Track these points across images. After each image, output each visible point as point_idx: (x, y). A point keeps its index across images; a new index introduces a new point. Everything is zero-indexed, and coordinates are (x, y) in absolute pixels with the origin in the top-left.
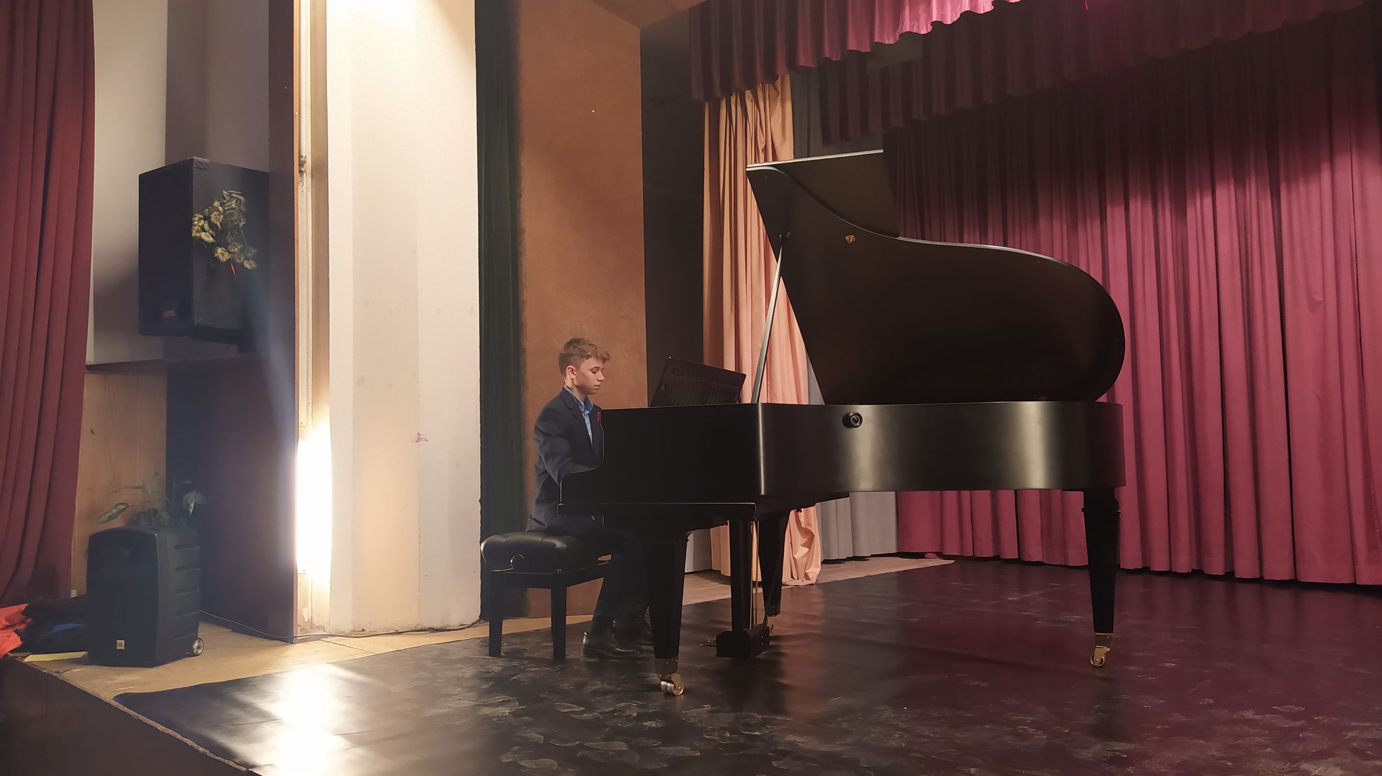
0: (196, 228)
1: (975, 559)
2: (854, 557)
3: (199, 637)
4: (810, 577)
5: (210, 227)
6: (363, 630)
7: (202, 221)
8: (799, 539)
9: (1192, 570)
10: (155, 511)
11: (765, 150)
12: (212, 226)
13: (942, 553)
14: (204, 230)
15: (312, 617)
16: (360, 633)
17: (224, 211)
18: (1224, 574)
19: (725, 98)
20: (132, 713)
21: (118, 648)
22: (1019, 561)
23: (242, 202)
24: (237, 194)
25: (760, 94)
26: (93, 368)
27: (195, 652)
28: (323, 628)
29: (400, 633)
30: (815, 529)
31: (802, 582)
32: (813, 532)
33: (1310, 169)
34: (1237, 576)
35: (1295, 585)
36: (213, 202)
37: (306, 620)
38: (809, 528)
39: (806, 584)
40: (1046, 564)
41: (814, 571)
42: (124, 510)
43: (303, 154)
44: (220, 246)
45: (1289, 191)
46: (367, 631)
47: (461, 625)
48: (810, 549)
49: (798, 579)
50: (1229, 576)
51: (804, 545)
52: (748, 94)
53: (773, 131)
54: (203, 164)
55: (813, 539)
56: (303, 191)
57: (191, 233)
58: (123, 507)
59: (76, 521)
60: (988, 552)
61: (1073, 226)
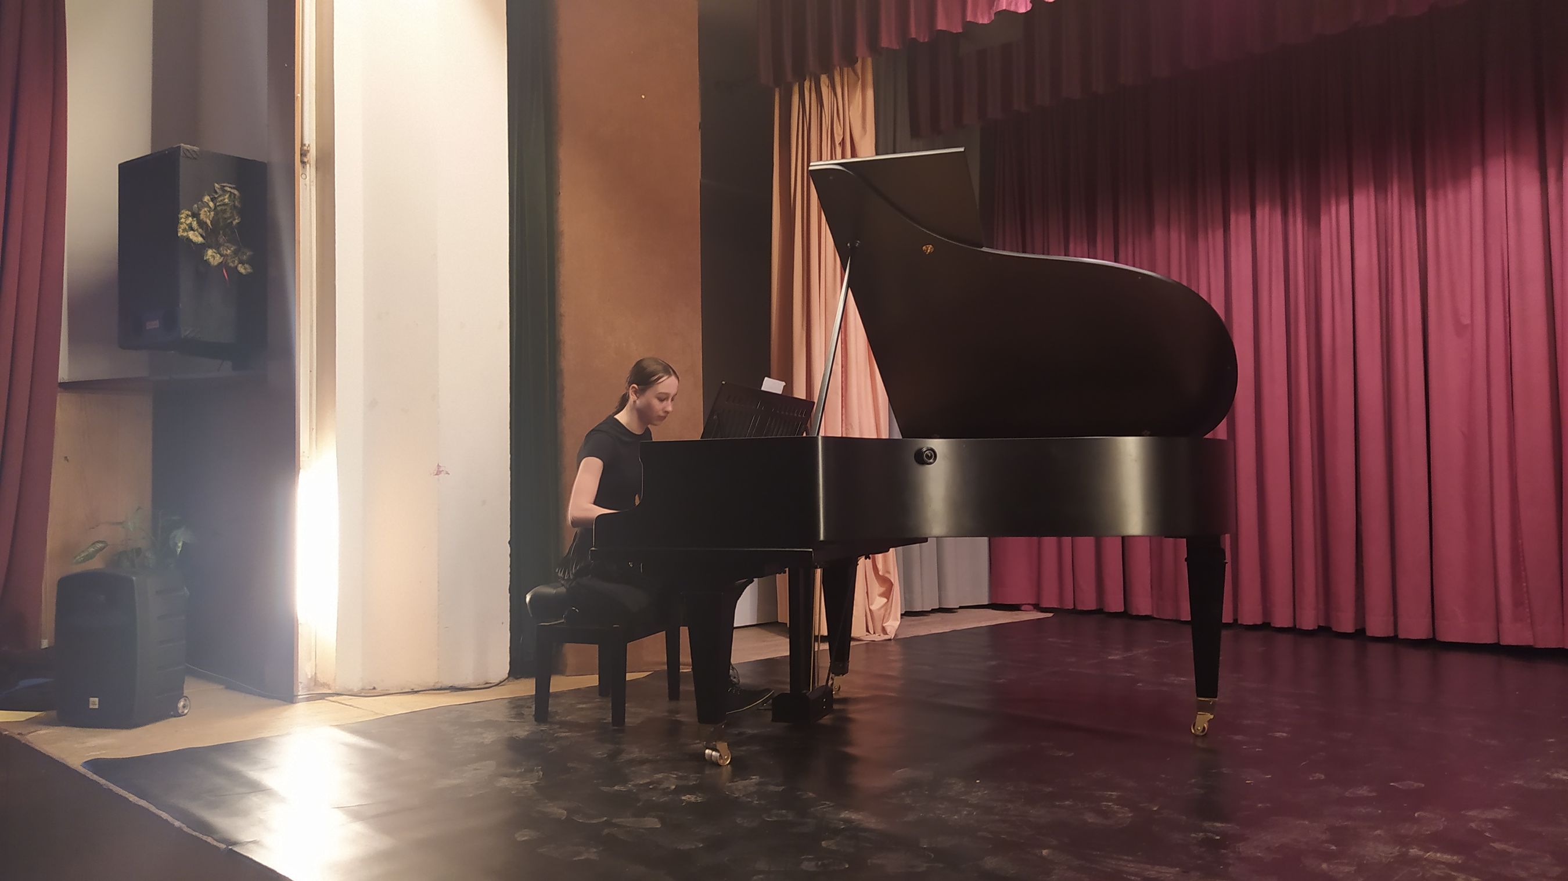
0: (182, 226)
1: (1075, 612)
2: (939, 608)
3: (185, 695)
4: (888, 630)
5: (199, 226)
6: (374, 688)
7: (190, 219)
8: (877, 588)
9: (1319, 626)
10: (138, 551)
11: (843, 143)
12: (201, 224)
13: (1039, 605)
14: (192, 229)
15: (315, 673)
16: (371, 692)
17: (215, 208)
18: (1354, 631)
19: (797, 84)
20: (102, 781)
21: (91, 707)
22: (1125, 615)
23: (236, 197)
24: (229, 187)
25: (837, 79)
26: (66, 386)
27: (180, 711)
28: (328, 686)
29: (417, 692)
30: (895, 577)
31: (879, 637)
32: (893, 581)
33: (1459, 174)
34: (1369, 633)
35: (1432, 644)
36: (203, 196)
37: (310, 677)
38: (887, 575)
39: (883, 638)
40: (1155, 618)
41: (893, 624)
42: (101, 549)
43: (306, 142)
44: (211, 247)
45: (1435, 198)
46: (379, 689)
47: (487, 683)
48: (888, 600)
49: (874, 633)
50: (1360, 634)
51: (882, 595)
52: (824, 79)
53: (852, 122)
54: (191, 151)
55: (891, 590)
56: (306, 185)
57: (177, 232)
58: (101, 545)
59: (48, 561)
60: (1089, 603)
61: (1193, 236)
